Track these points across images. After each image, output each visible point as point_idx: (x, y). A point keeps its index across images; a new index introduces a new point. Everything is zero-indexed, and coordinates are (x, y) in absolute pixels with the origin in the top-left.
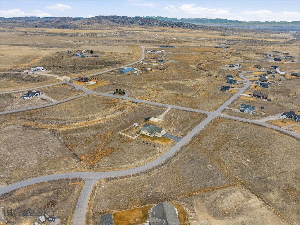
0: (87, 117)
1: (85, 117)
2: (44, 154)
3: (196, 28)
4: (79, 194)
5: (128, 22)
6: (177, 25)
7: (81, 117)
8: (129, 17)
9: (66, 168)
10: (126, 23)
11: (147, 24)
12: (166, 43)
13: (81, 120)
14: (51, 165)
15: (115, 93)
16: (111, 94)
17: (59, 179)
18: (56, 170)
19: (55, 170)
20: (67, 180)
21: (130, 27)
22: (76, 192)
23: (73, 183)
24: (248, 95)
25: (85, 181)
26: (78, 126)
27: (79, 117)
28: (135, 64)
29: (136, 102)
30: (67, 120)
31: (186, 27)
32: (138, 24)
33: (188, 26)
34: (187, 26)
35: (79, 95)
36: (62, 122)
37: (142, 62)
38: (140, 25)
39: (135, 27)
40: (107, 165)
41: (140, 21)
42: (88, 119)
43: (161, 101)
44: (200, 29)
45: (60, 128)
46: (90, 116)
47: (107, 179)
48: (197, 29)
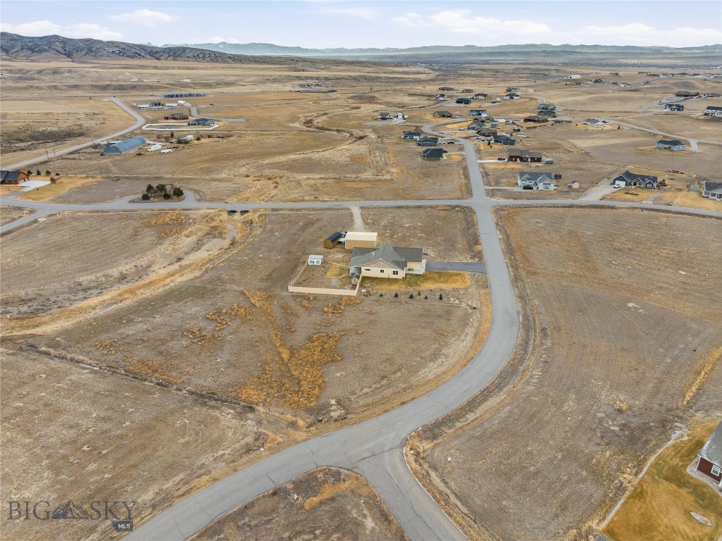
0: (115, 272)
1: (109, 272)
2: (55, 433)
3: (220, 60)
4: (394, 527)
5: (22, 49)
6: (169, 53)
7: (92, 277)
8: (19, 36)
9: (220, 453)
10: (15, 50)
11: (84, 52)
12: (174, 89)
13: (100, 287)
14: (135, 466)
15: (145, 198)
16: (133, 201)
17: (240, 506)
18: (181, 476)
19: (177, 479)
20: (276, 498)
21: (33, 61)
22: (369, 523)
23: (316, 500)
24: (497, 161)
25: (355, 470)
26: (105, 304)
27: (85, 279)
28: (132, 132)
29: (239, 210)
30: (40, 295)
31: (195, 57)
32: (54, 52)
33: (201, 56)
34: (198, 55)
35: (13, 220)
36: (24, 308)
37: (147, 127)
38: (63, 56)
39: (49, 61)
40: (366, 390)
41: (59, 46)
42: (123, 278)
43: (312, 198)
44: (230, 61)
45: (37, 326)
46: (125, 267)
47: (425, 432)
48: (224, 62)
